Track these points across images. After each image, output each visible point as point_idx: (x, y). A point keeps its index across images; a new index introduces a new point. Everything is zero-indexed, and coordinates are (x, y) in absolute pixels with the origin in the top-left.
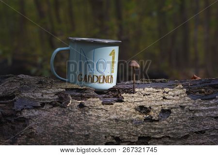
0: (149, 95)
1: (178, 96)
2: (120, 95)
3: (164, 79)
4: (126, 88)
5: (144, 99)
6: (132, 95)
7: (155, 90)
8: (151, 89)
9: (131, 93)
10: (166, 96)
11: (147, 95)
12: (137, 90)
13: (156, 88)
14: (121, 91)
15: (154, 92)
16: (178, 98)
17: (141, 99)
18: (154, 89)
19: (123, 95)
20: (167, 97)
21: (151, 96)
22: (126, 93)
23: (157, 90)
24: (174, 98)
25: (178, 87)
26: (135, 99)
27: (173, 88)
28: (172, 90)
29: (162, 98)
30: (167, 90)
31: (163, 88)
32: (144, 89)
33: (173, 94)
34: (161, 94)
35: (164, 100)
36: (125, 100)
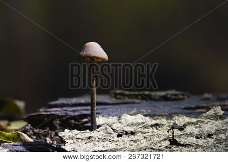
0: (133, 133)
1: (209, 136)
2: (56, 134)
3: (173, 92)
4: (72, 114)
5: (121, 145)
6: (88, 133)
7: (149, 121)
8: (139, 118)
9: (85, 129)
10: (179, 136)
11: (127, 133)
12: (100, 120)
13: (152, 116)
14: (57, 122)
15: (146, 127)
16: (211, 141)
17: (113, 146)
18: (148, 118)
19: (62, 134)
20: (182, 140)
21: (139, 136)
22: (72, 128)
23: (154, 122)
24: (200, 142)
25: (211, 112)
26: (95, 145)
27: (197, 115)
28: (194, 120)
29: (168, 143)
30: (181, 120)
31: (170, 116)
32: (119, 118)
33: (196, 131)
34: (164, 132)
35: (174, 147)
36: (67, 147)
